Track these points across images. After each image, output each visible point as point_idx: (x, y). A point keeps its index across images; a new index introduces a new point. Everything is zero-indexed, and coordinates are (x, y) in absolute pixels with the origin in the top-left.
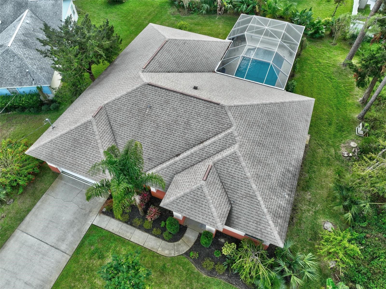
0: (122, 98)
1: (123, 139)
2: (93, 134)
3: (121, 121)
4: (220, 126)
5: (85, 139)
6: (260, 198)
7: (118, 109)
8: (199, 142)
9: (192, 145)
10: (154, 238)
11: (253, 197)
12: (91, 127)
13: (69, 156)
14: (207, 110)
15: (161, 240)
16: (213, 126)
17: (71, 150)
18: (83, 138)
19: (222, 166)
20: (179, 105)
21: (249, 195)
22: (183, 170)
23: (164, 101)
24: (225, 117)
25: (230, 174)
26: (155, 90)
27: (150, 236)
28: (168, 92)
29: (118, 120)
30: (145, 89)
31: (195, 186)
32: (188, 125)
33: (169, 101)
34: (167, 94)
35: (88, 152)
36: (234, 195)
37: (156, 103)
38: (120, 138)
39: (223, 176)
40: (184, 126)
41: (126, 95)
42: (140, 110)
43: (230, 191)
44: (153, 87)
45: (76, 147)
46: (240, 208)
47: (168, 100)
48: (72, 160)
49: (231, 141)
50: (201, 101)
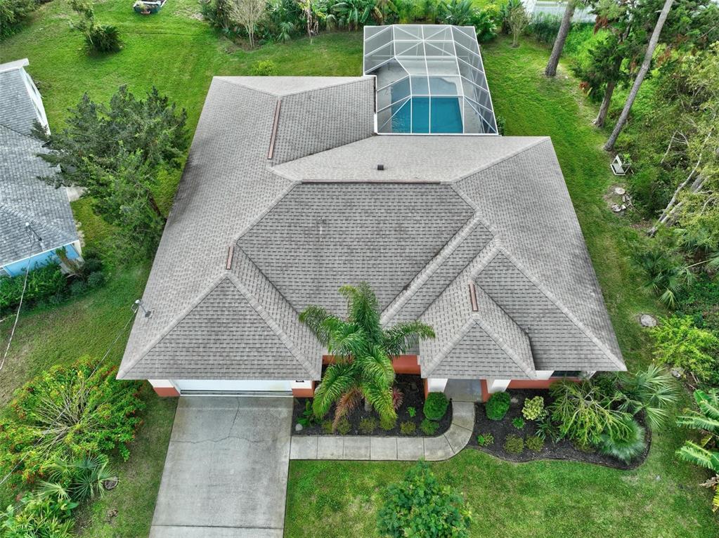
0: (264, 220)
1: (297, 291)
2: (243, 298)
3: (281, 261)
4: (456, 218)
5: (232, 313)
6: (565, 310)
7: (264, 242)
8: (432, 255)
9: (422, 262)
10: (407, 439)
11: (555, 311)
12: (232, 289)
13: (211, 354)
14: (424, 197)
15: (421, 439)
16: (443, 222)
17: (212, 341)
18: (227, 313)
19: (488, 280)
20: (372, 204)
21: (547, 311)
22: (427, 309)
23: (343, 204)
24: (457, 201)
25: (506, 287)
26: (319, 190)
27: (400, 440)
28: (344, 187)
29: (274, 261)
30: (301, 193)
31: (467, 325)
32: (402, 233)
33: (353, 201)
34: (344, 190)
35: (247, 333)
36: (525, 319)
37: (331, 211)
38: (291, 291)
39: (496, 295)
40: (396, 236)
41: (271, 214)
42: (307, 232)
43: (517, 315)
44: (315, 186)
45: (220, 333)
46: (542, 335)
47: (349, 201)
48: (221, 358)
49: (484, 237)
50: (407, 186)
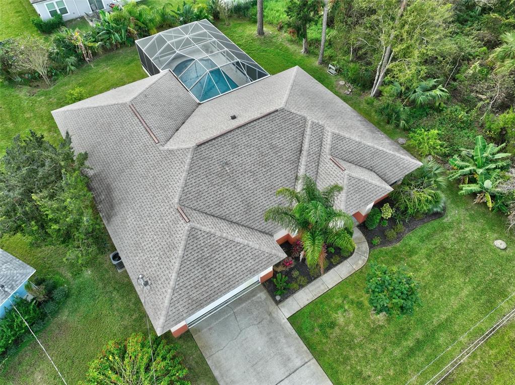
0: (188, 181)
1: (237, 214)
2: (210, 235)
3: (215, 201)
4: (298, 126)
5: (209, 247)
6: (381, 148)
7: (197, 195)
8: (299, 153)
9: (296, 160)
10: (339, 266)
11: (377, 151)
12: (199, 233)
13: (213, 280)
14: (274, 122)
15: (346, 261)
16: (293, 131)
17: (208, 272)
18: (206, 249)
19: (337, 151)
20: (248, 139)
21: (373, 153)
23: (231, 147)
24: (293, 116)
25: (348, 151)
26: (211, 146)
27: (336, 268)
28: (224, 137)
29: (211, 203)
30: (201, 153)
32: (275, 148)
33: (235, 143)
34: (226, 139)
35: (227, 254)
36: (366, 163)
37: (226, 155)
38: (233, 216)
39: (345, 158)
40: (273, 152)
41: (189, 175)
42: (220, 175)
43: (361, 163)
44: (207, 144)
45: (209, 265)
46: (378, 167)
47: (233, 144)
48: (221, 279)
49: (319, 130)
50: (261, 120)
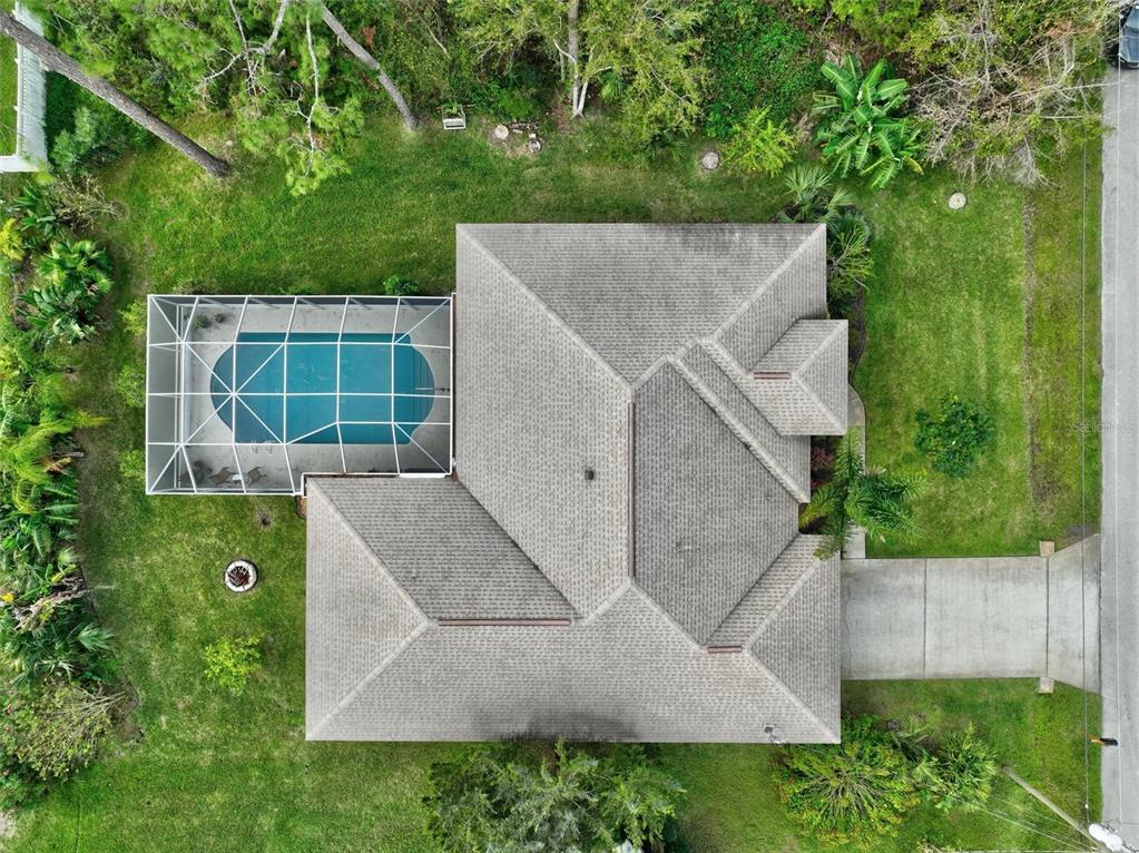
0: (677, 618)
1: (751, 569)
2: (770, 628)
3: (721, 591)
4: (674, 386)
5: (784, 637)
6: (774, 276)
7: (701, 614)
8: (714, 416)
9: (721, 428)
11: (776, 287)
12: (761, 641)
14: (650, 424)
16: (678, 400)
17: (809, 653)
18: (784, 643)
19: (747, 356)
20: (658, 487)
21: (776, 296)
22: (770, 424)
23: (658, 523)
24: (654, 383)
25: (754, 337)
26: (642, 554)
28: (638, 524)
29: (721, 599)
30: (646, 576)
31: (804, 387)
32: (690, 451)
33: (654, 511)
35: (802, 618)
36: (783, 320)
37: (666, 537)
38: (751, 575)
39: (762, 349)
40: (694, 459)
41: (670, 611)
42: (690, 564)
43: (780, 329)
45: (802, 646)
47: (654, 516)
49: (698, 356)
50: (637, 445)
